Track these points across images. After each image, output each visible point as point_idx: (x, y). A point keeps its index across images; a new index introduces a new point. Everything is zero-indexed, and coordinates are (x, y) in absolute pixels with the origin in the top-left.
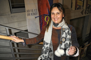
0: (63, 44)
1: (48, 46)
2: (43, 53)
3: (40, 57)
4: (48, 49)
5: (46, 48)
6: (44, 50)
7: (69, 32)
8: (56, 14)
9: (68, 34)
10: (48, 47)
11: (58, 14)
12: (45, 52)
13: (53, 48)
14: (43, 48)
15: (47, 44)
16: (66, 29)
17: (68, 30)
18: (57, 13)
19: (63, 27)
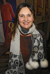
0: (36, 55)
1: (17, 58)
2: (11, 68)
3: (7, 72)
4: (17, 63)
5: (14, 61)
6: (12, 64)
7: (40, 38)
8: (26, 16)
9: (40, 42)
10: (16, 60)
11: (29, 16)
12: (14, 67)
13: (23, 60)
14: (10, 61)
15: (15, 56)
16: (38, 35)
17: (40, 37)
18: (28, 14)
19: (34, 33)
